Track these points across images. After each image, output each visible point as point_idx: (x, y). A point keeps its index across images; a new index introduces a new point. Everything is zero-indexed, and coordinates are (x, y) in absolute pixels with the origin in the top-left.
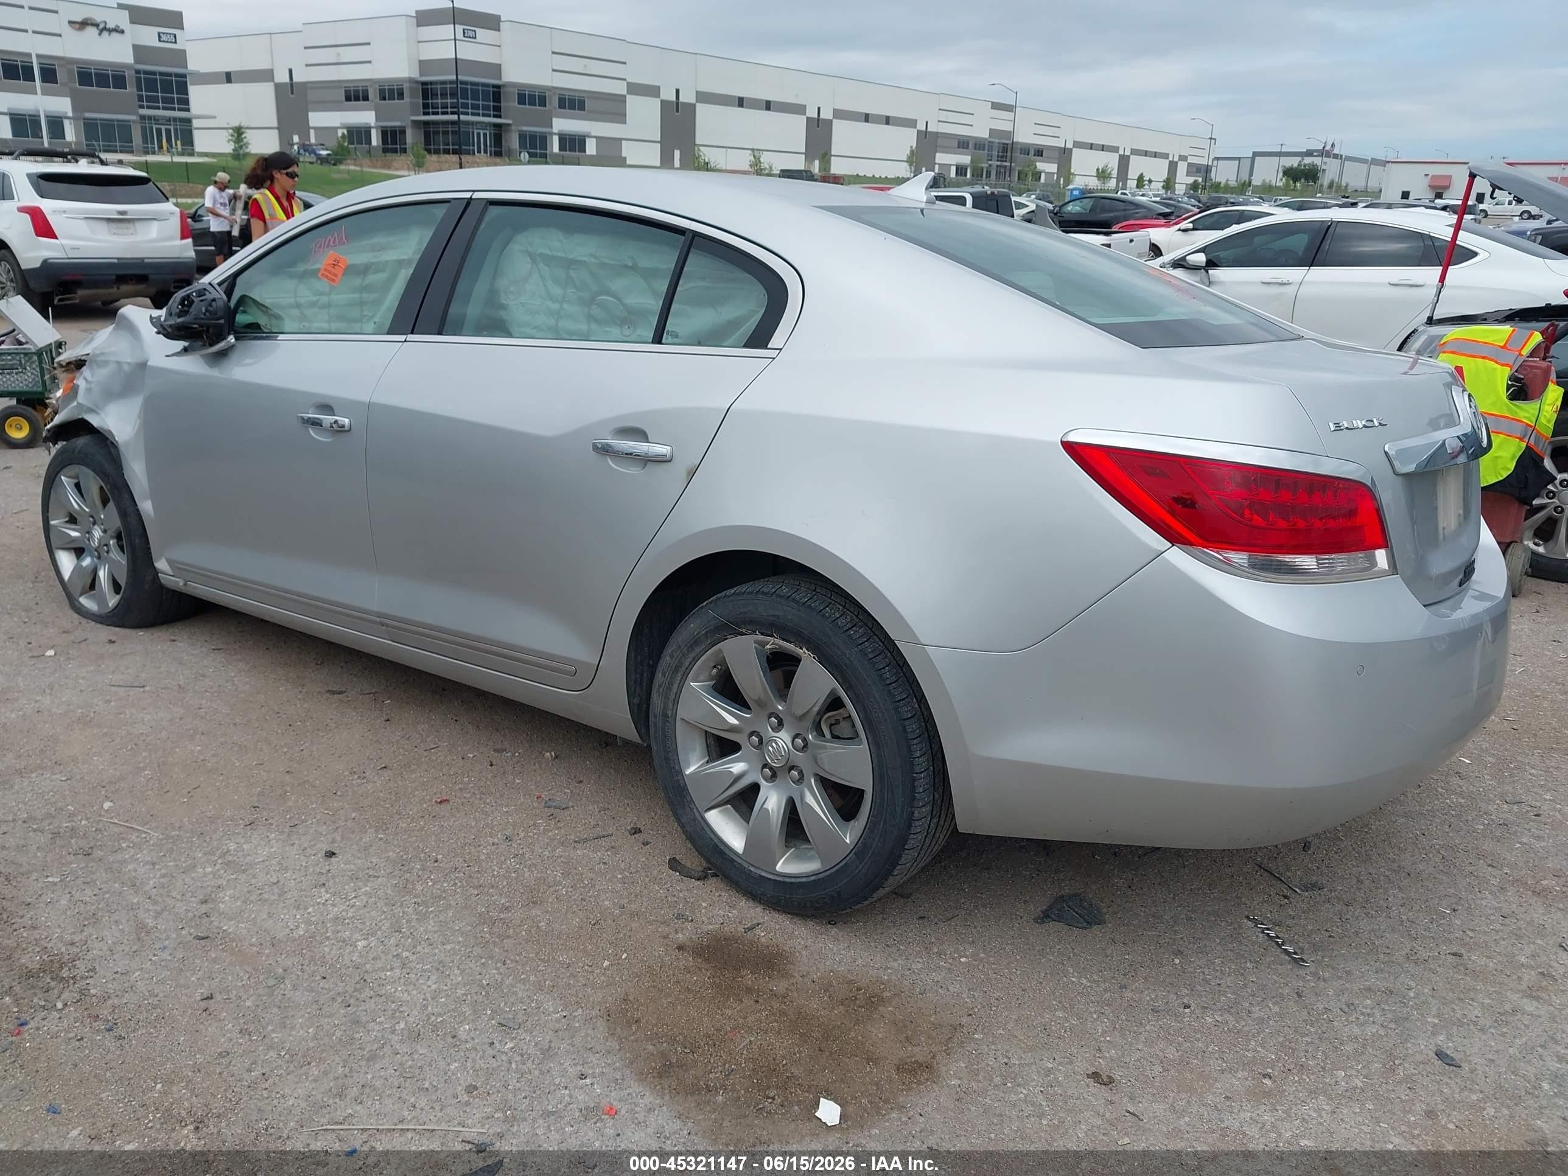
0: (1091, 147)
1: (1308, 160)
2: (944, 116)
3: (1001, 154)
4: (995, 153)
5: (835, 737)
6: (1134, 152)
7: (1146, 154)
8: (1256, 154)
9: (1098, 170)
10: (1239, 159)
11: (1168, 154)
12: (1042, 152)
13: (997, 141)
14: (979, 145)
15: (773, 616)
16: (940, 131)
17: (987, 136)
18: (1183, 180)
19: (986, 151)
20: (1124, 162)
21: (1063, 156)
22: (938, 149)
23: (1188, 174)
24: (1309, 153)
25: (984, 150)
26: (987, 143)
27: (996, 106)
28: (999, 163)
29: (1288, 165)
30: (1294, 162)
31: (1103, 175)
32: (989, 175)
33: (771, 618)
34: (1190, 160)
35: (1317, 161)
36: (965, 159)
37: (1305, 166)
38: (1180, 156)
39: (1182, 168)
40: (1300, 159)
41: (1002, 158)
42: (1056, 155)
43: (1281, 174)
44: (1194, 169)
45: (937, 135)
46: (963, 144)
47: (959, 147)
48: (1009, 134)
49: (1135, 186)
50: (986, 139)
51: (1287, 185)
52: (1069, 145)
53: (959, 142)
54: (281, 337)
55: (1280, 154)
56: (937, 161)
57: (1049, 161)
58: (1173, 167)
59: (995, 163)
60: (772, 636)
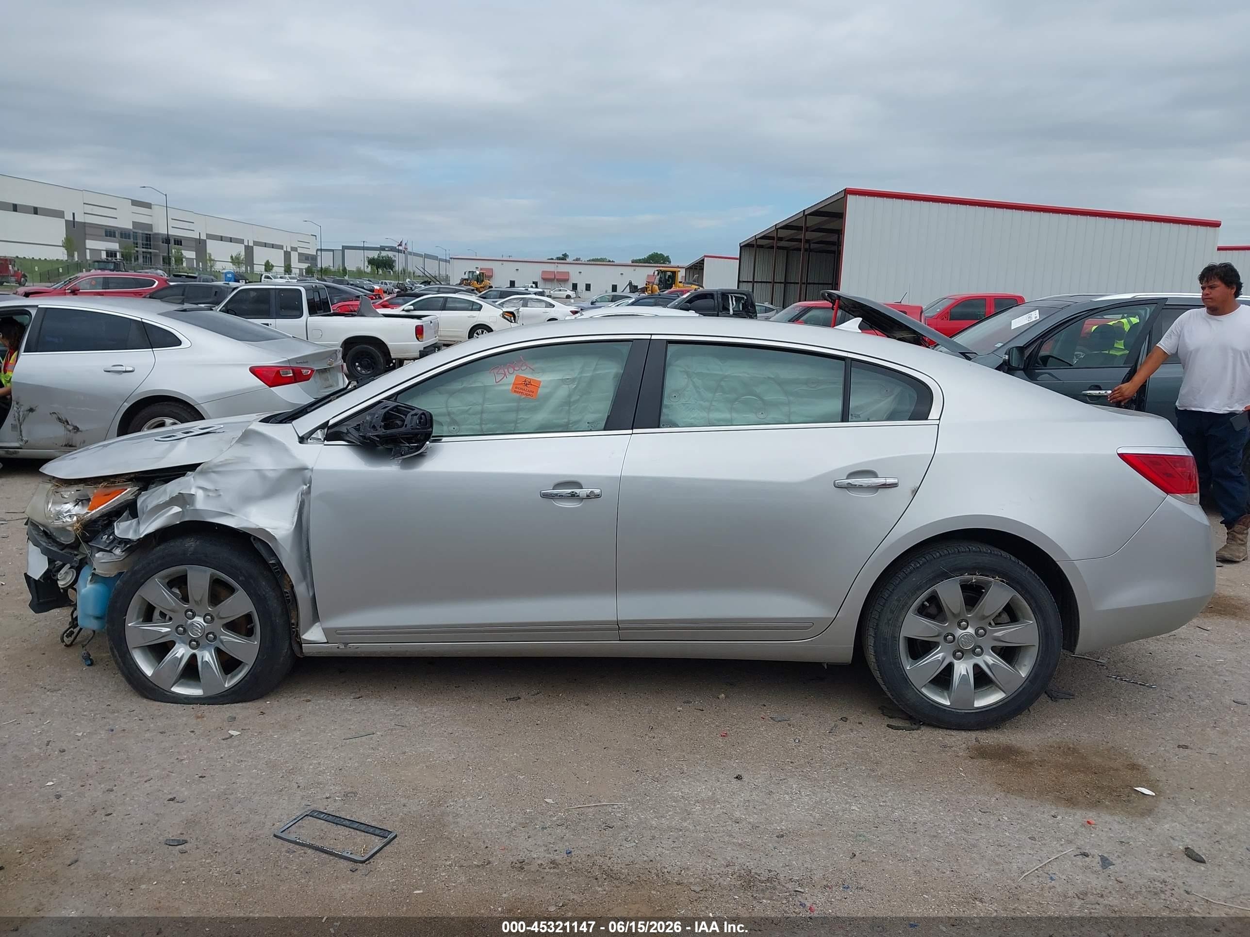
0: (221, 239)
1: (384, 254)
2: (89, 209)
3: (145, 242)
4: (140, 242)
5: (996, 624)
6: (257, 243)
7: (265, 245)
8: (345, 248)
9: (232, 257)
10: (333, 251)
11: (283, 246)
12: (181, 242)
13: (140, 232)
14: (124, 234)
15: (976, 563)
16: (86, 221)
17: (131, 228)
18: (297, 266)
19: (132, 240)
20: (249, 250)
21: (200, 245)
22: (87, 236)
23: (300, 261)
24: (382, 249)
25: (130, 239)
26: (132, 233)
27: (135, 203)
28: (144, 250)
29: (371, 257)
30: (374, 254)
31: (235, 261)
32: (137, 259)
33: (974, 565)
34: (300, 250)
35: (390, 254)
36: (115, 246)
37: (383, 258)
38: (291, 247)
39: (294, 256)
40: (378, 252)
41: (147, 246)
42: (194, 244)
43: (366, 263)
44: (304, 258)
45: (84, 224)
46: (110, 233)
47: (106, 236)
48: (150, 227)
49: (263, 270)
50: (130, 230)
51: (372, 272)
52: (203, 237)
53: (106, 232)
54: (444, 439)
55: (364, 248)
56: (88, 246)
57: (189, 249)
58: (287, 255)
59: (141, 250)
60: (975, 574)
